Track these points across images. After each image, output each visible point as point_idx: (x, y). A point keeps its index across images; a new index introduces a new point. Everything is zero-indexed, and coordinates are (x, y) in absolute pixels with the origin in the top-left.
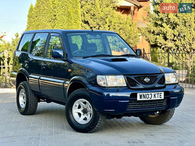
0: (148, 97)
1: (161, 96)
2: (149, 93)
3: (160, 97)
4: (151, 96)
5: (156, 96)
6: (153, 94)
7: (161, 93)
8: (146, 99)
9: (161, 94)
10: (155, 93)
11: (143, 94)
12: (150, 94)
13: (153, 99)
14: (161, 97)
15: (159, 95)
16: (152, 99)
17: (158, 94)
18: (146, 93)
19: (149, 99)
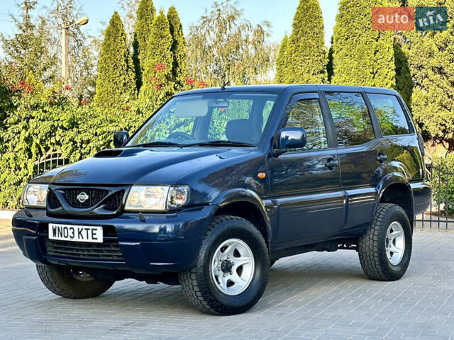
0: (66, 235)
1: (94, 236)
2: (69, 226)
3: (93, 238)
4: (73, 233)
5: (84, 233)
6: (76, 227)
7: (96, 230)
8: (63, 239)
9: (94, 232)
10: (81, 227)
11: (57, 225)
12: (71, 228)
13: (76, 239)
14: (96, 239)
15: (90, 232)
16: (74, 240)
17: (87, 230)
18: (63, 226)
19: (68, 239)
